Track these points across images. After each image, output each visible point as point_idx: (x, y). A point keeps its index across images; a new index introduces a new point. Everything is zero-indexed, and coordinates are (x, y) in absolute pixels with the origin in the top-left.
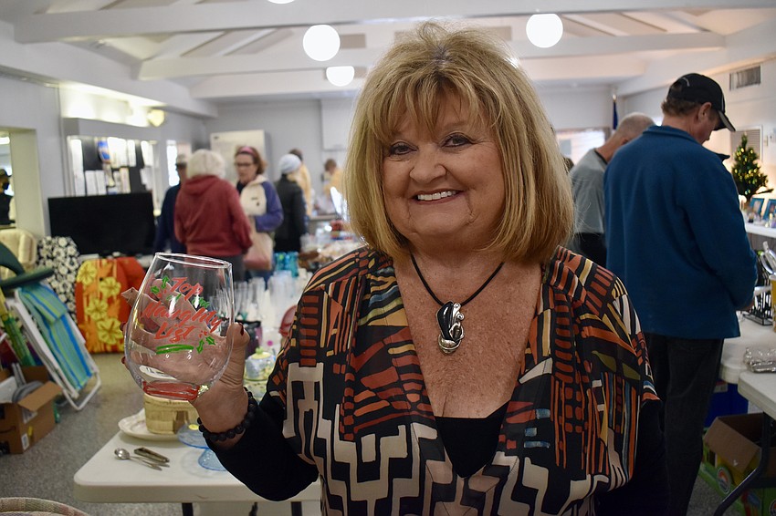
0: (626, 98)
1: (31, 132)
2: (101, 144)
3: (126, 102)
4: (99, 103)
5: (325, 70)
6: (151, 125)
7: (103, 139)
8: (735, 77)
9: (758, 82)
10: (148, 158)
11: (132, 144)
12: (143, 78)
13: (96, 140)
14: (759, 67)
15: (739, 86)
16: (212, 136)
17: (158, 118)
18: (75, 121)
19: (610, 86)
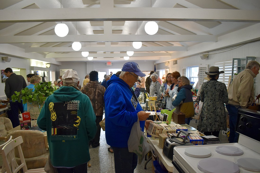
0: (158, 64)
1: (25, 69)
2: (37, 72)
3: (42, 62)
4: (37, 63)
5: (87, 57)
6: (47, 67)
7: (38, 71)
8: (174, 62)
9: (177, 64)
10: (46, 75)
11: (43, 72)
12: (46, 57)
13: (36, 71)
14: (177, 60)
15: (174, 64)
16: (60, 70)
17: (48, 66)
18: (33, 67)
19: (154, 61)
